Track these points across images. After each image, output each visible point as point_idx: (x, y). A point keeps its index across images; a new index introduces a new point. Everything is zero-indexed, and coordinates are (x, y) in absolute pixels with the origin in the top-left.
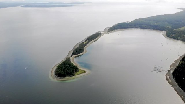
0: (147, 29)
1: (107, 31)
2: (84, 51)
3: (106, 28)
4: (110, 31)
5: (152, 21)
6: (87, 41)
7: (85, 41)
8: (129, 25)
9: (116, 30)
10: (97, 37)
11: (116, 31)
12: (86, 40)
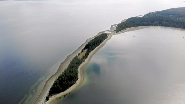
0: (171, 27)
1: (115, 31)
2: (77, 79)
3: (112, 26)
4: (120, 31)
5: (171, 15)
6: (86, 50)
7: (82, 51)
8: (145, 21)
9: (127, 29)
10: (101, 42)
11: (128, 31)
12: (84, 49)
